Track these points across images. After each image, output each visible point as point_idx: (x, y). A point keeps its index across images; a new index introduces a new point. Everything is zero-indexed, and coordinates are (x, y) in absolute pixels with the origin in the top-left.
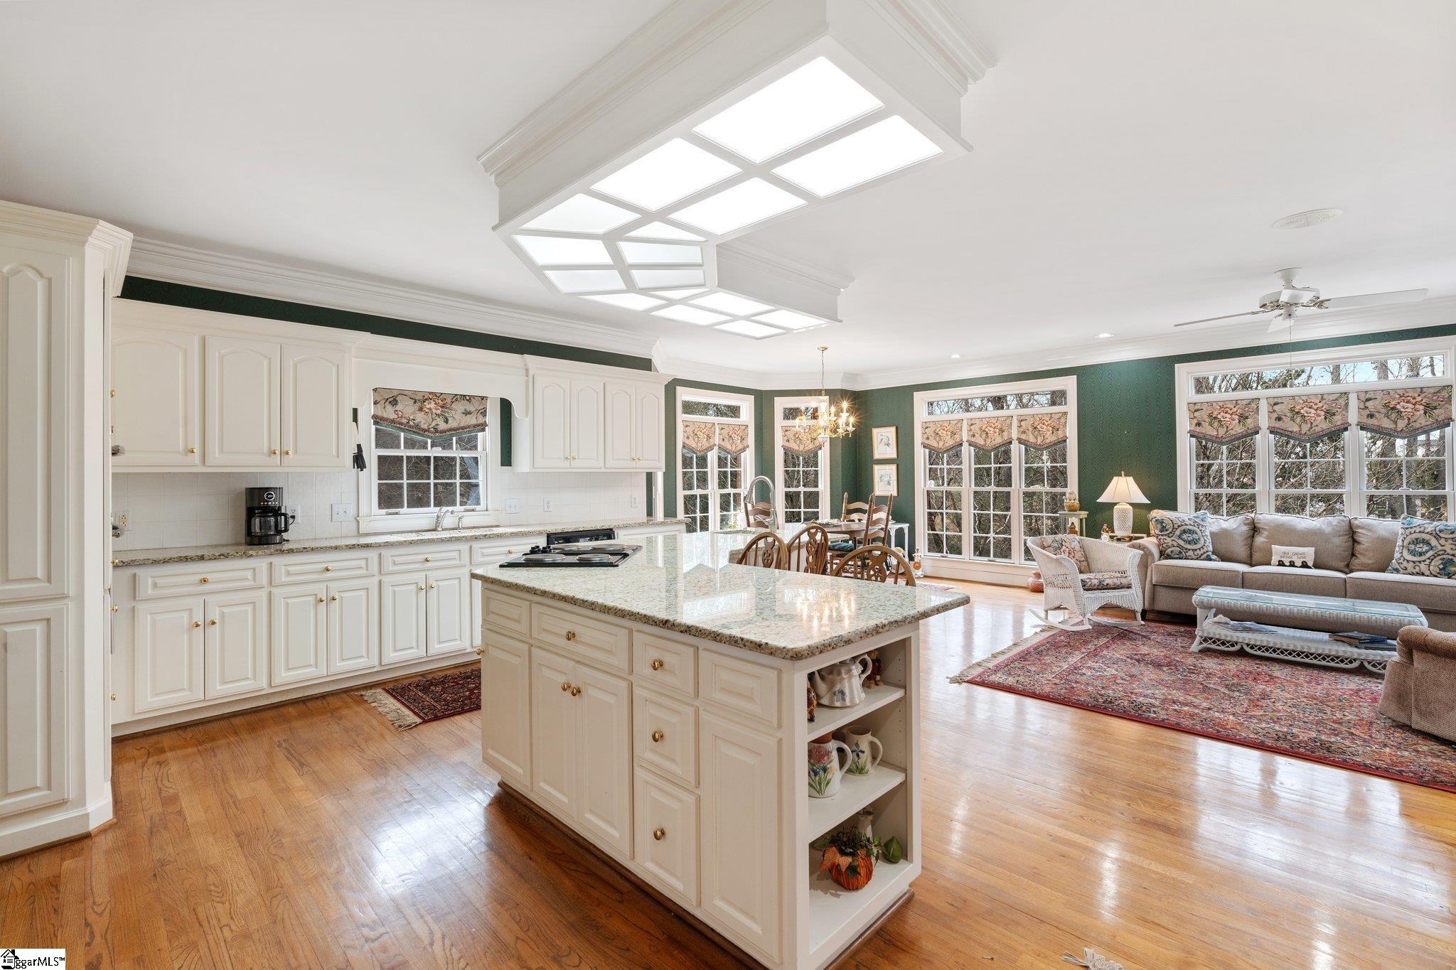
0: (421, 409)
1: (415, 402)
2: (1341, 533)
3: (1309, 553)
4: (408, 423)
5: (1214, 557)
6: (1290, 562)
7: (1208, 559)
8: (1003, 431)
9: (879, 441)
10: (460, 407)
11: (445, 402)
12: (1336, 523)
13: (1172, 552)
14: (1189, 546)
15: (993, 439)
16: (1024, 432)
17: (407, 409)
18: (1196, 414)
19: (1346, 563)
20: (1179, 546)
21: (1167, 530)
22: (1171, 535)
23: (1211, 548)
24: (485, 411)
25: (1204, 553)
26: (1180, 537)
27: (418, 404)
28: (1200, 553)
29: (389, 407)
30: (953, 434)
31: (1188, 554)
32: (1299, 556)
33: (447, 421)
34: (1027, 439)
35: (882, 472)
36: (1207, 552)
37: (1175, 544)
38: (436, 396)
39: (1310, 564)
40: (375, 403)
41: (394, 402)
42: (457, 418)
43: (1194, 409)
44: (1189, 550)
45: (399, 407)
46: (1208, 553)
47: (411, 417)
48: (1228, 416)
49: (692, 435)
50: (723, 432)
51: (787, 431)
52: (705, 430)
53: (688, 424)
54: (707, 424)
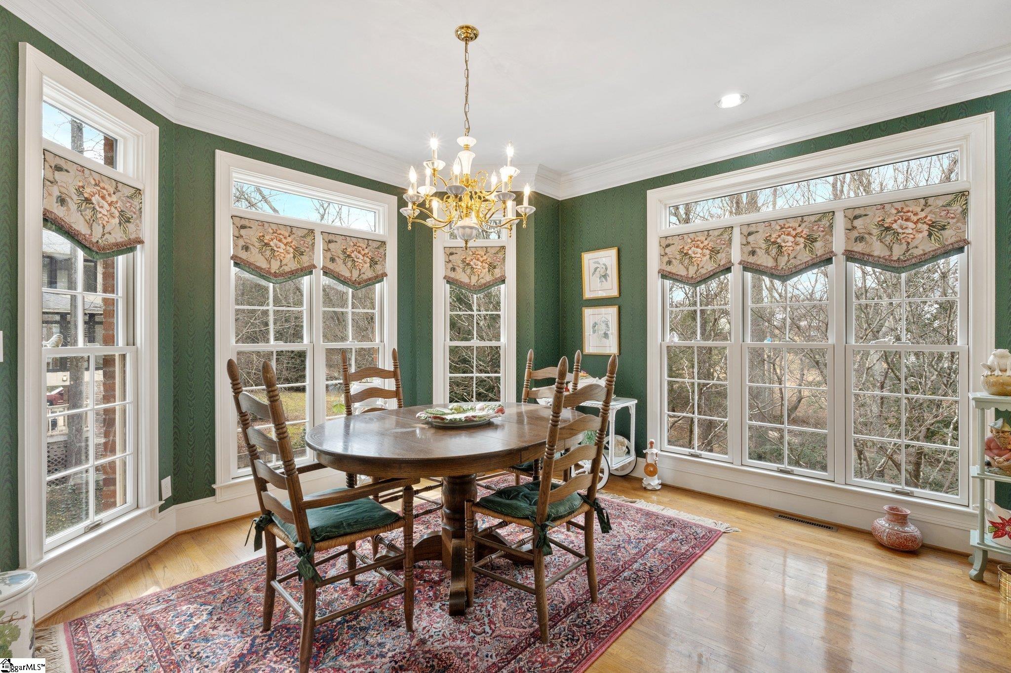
8: (814, 240)
9: (592, 270)
15: (792, 256)
16: (861, 239)
30: (714, 252)
34: (867, 251)
35: (597, 319)
49: (257, 244)
50: (332, 246)
51: (452, 254)
52: (289, 240)
53: (246, 223)
54: (294, 230)
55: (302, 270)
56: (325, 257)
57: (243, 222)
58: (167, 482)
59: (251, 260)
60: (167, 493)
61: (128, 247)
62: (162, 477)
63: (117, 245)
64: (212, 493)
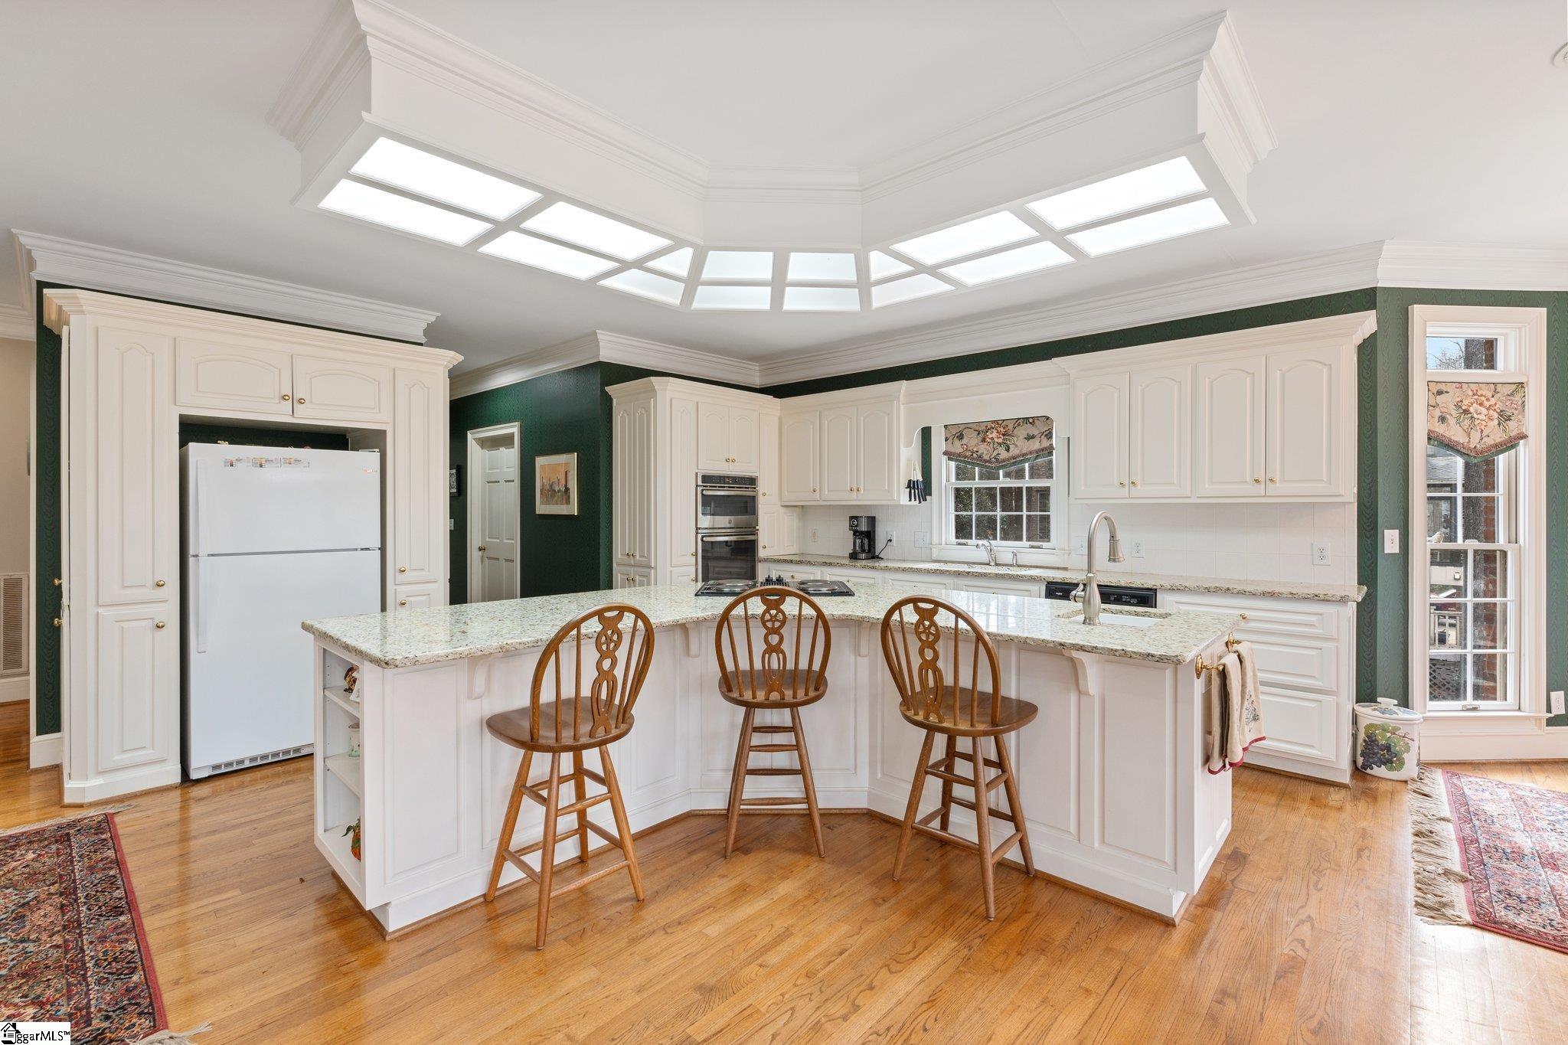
0: (984, 440)
1: (979, 434)
4: (972, 455)
10: (1022, 431)
11: (1005, 429)
17: (971, 440)
24: (1051, 433)
27: (982, 435)
29: (956, 441)
33: (1008, 450)
38: (998, 424)
40: (946, 440)
41: (961, 437)
42: (1020, 445)
45: (964, 441)
47: (975, 449)
58: (1559, 696)
61: (1508, 446)
62: (1551, 689)
63: (1498, 445)
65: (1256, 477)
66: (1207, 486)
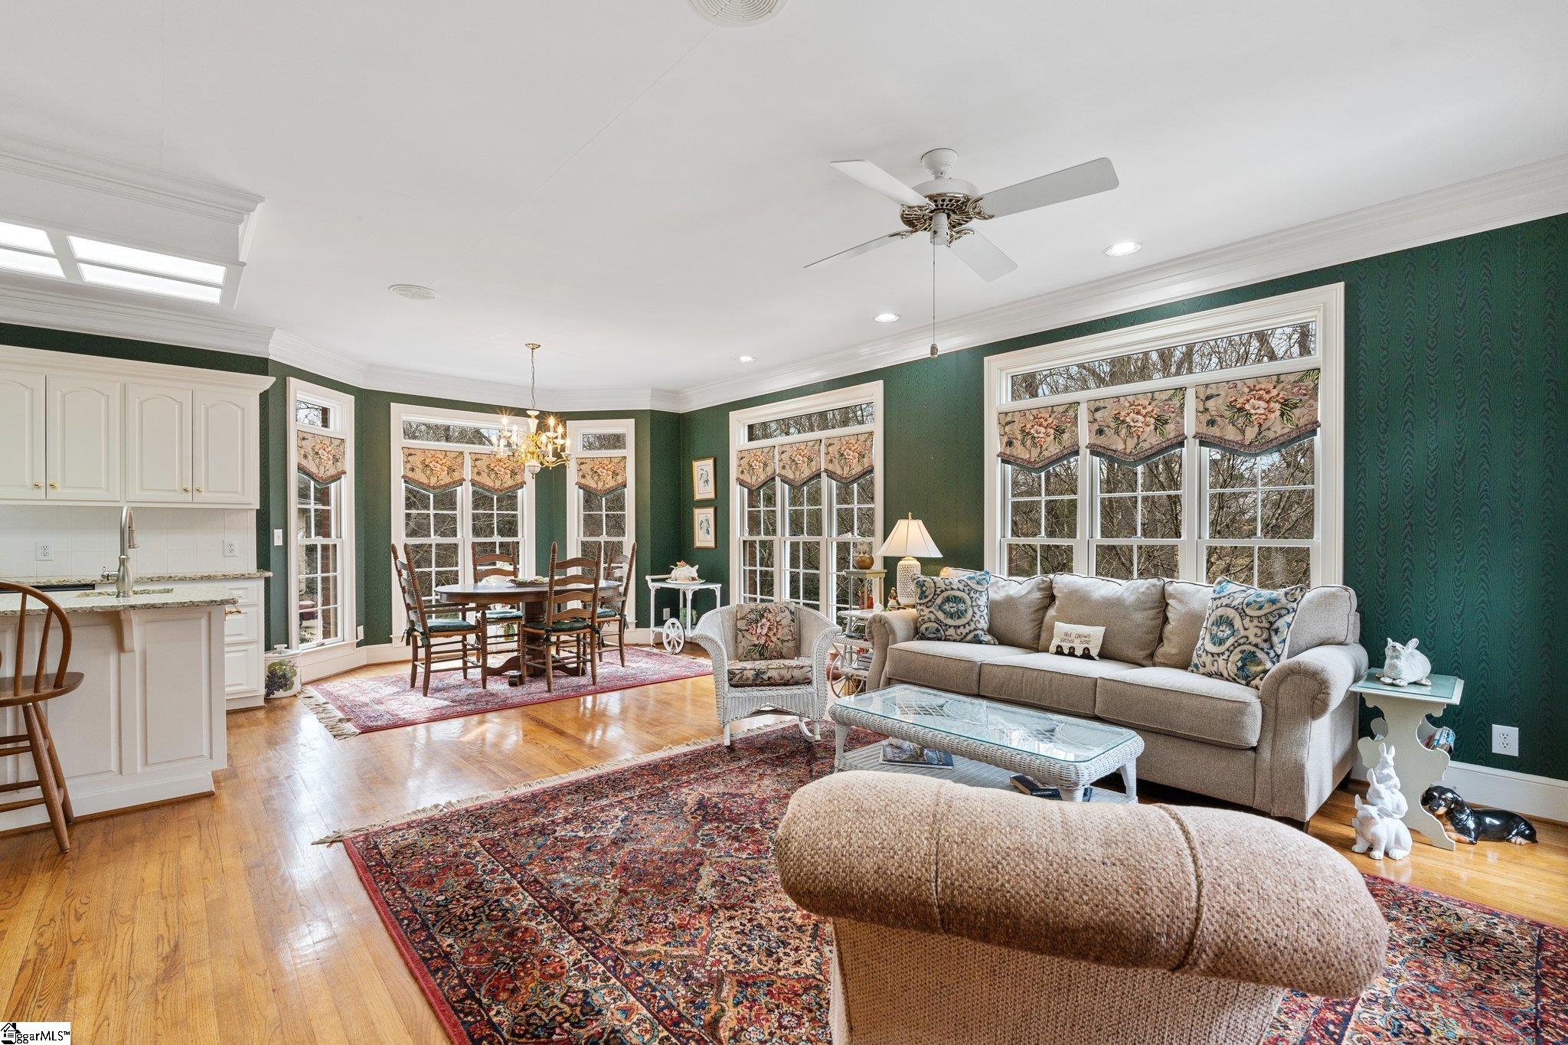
2: (1149, 605)
3: (1096, 634)
5: (987, 638)
6: (1070, 648)
7: (977, 641)
12: (1143, 590)
13: (927, 629)
14: (950, 622)
18: (1007, 428)
19: (1148, 652)
20: (938, 621)
21: (926, 597)
22: (930, 604)
23: (984, 624)
25: (971, 631)
26: (940, 608)
28: (964, 631)
31: (947, 633)
32: (1083, 639)
36: (975, 630)
37: (933, 617)
39: (1094, 652)
43: (1006, 420)
44: (950, 626)
46: (976, 632)
48: (1042, 430)
49: (420, 466)
50: (477, 463)
51: (582, 463)
52: (444, 461)
53: (412, 452)
54: (448, 453)
55: (454, 483)
56: (472, 472)
57: (410, 451)
58: (361, 628)
59: (416, 478)
60: (361, 637)
61: (337, 477)
62: (358, 625)
63: (332, 477)
64: (390, 641)
65: (184, 487)
66: (138, 492)
